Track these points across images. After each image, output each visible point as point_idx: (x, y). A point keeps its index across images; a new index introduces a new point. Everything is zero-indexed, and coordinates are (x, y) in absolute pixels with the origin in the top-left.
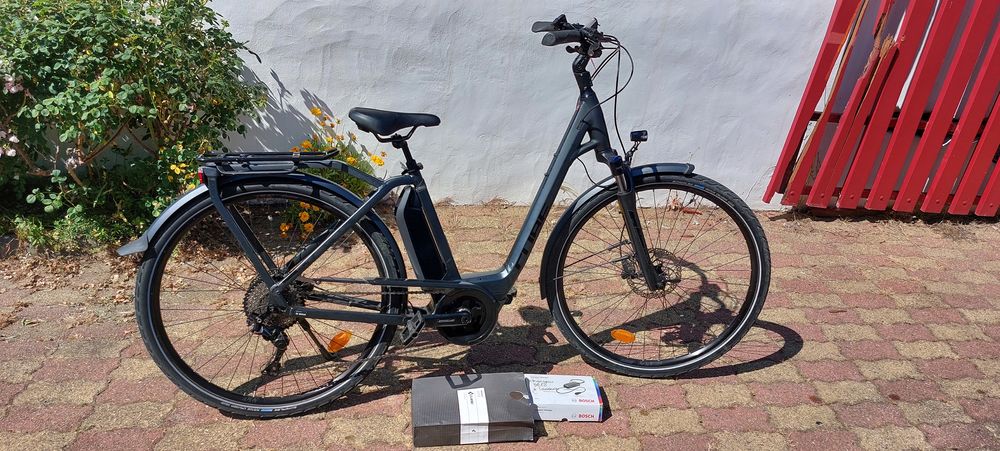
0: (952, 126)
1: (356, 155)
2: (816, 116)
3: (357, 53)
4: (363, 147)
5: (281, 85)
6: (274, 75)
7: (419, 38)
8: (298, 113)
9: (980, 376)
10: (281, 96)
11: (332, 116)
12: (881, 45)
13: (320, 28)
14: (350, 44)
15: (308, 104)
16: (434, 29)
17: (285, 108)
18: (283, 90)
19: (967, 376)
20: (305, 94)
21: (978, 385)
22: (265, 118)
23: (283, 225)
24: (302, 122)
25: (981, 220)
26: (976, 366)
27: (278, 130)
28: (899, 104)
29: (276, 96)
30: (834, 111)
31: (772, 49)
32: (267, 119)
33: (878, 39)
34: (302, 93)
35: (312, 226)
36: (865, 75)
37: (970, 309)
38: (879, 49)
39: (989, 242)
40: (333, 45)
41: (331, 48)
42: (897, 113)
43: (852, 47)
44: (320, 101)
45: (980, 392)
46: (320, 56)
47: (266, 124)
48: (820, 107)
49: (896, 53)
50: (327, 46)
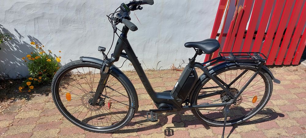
0: (264, 35)
1: (52, 58)
2: (218, 35)
3: (47, 20)
4: (55, 55)
5: (19, 34)
6: (16, 30)
7: (71, 14)
8: (28, 44)
9: (278, 127)
10: (20, 38)
11: (42, 45)
12: (238, 9)
13: (31, 12)
14: (44, 17)
15: (31, 40)
16: (77, 10)
17: (22, 43)
18: (21, 36)
19: (274, 127)
20: (30, 37)
21: (278, 131)
22: (14, 46)
23: (20, 87)
24: (30, 47)
25: (277, 66)
26: (277, 123)
27: (20, 51)
28: (247, 29)
29: (18, 38)
30: (224, 32)
31: (201, 12)
32: (16, 47)
33: (237, 7)
34: (28, 36)
35: (33, 87)
36: (233, 19)
37: (274, 100)
38: (238, 10)
39: (280, 74)
40: (37, 18)
41: (37, 19)
42: (246, 32)
43: (228, 10)
44: (35, 39)
45: (279, 134)
46: (33, 22)
47: (16, 49)
48: (219, 31)
49: (243, 12)
50: (35, 19)
